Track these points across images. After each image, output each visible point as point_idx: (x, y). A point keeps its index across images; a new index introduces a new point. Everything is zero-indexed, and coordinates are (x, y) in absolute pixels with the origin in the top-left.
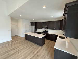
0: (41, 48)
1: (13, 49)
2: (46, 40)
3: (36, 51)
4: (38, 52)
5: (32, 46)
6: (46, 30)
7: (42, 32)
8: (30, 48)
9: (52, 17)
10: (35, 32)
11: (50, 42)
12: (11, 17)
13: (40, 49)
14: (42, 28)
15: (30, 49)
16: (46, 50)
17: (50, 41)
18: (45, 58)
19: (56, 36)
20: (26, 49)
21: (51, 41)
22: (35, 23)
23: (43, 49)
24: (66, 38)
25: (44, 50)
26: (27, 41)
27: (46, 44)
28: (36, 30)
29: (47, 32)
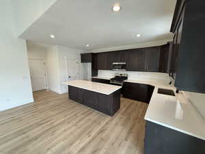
0: (111, 120)
1: (39, 124)
2: (122, 99)
4: (101, 131)
5: (86, 116)
6: (123, 72)
7: (112, 79)
9: (138, 36)
11: (132, 103)
12: (27, 41)
13: (107, 123)
14: (110, 67)
15: (82, 122)
16: (123, 125)
17: (132, 101)
19: (151, 88)
20: (70, 125)
21: (136, 102)
22: (93, 54)
23: (114, 122)
24: (177, 92)
25: (116, 124)
27: (124, 110)
28: (97, 75)
29: (126, 78)
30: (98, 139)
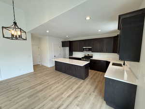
0: (84, 82)
1: (40, 84)
2: (90, 70)
3: (77, 86)
5: (68, 80)
6: (90, 53)
7: (82, 58)
8: (66, 81)
9: (100, 31)
10: (70, 58)
11: (96, 73)
13: (81, 84)
14: (82, 50)
15: (66, 83)
16: (92, 84)
17: (96, 71)
18: (90, 95)
20: (60, 84)
25: (87, 84)
26: (59, 73)
27: (91, 76)
29: (92, 57)
30: (77, 92)
